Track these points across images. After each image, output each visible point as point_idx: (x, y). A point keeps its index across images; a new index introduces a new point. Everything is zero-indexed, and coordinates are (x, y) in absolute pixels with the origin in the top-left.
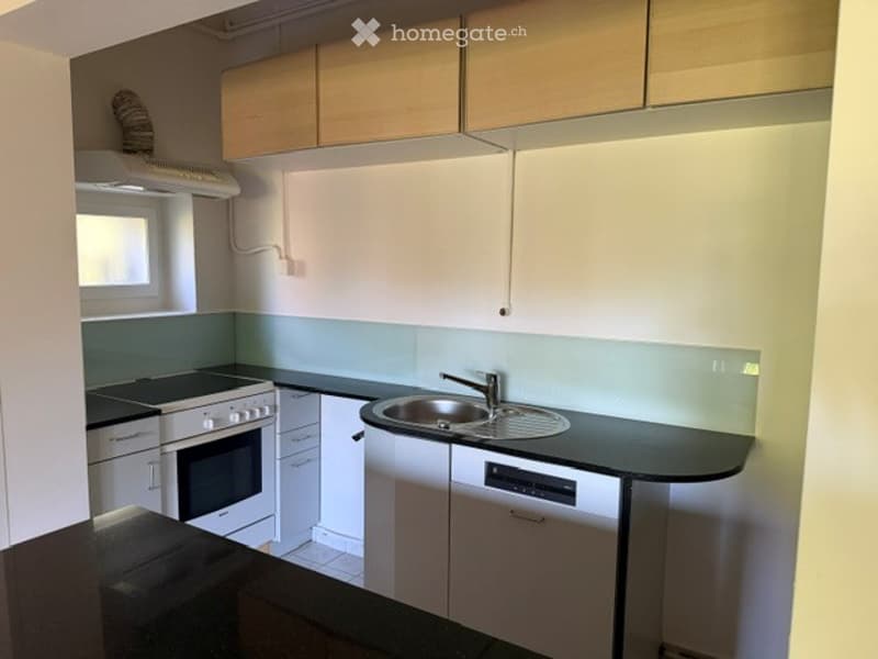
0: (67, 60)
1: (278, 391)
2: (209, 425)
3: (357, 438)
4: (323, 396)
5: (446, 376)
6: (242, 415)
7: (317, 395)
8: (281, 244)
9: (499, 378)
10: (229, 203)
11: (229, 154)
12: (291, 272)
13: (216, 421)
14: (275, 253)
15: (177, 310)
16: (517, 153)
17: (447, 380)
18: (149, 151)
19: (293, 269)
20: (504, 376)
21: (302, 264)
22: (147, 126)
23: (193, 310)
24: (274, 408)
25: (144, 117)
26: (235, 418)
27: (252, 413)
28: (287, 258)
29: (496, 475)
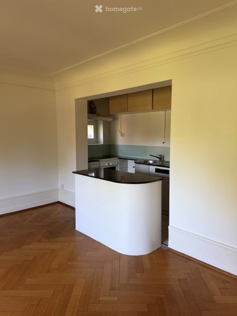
0: (87, 101)
1: (119, 160)
2: (107, 164)
3: (134, 167)
4: (128, 160)
5: (150, 155)
6: (112, 163)
7: (127, 160)
8: (120, 130)
9: (162, 156)
10: (110, 122)
11: (111, 113)
12: (122, 136)
13: (108, 164)
14: (118, 132)
15: (99, 143)
16: (167, 112)
17: (151, 156)
18: (96, 112)
19: (122, 135)
20: (163, 156)
21: (124, 134)
22: (95, 108)
23: (102, 143)
24: (118, 163)
25: (94, 106)
26: (111, 164)
27: (114, 163)
28: (121, 132)
29: (157, 170)
